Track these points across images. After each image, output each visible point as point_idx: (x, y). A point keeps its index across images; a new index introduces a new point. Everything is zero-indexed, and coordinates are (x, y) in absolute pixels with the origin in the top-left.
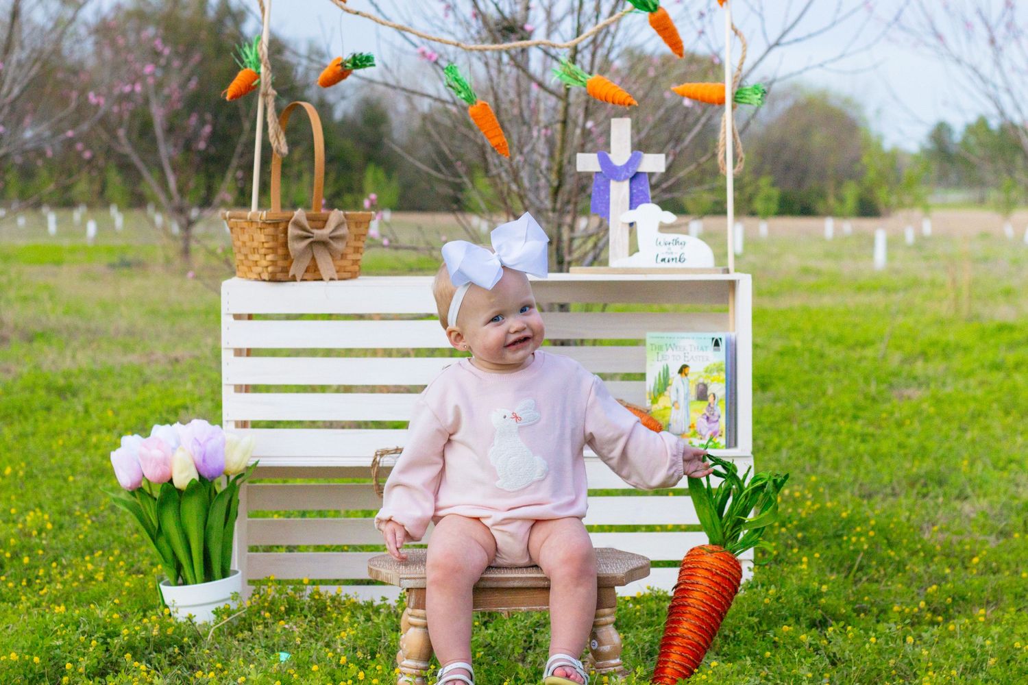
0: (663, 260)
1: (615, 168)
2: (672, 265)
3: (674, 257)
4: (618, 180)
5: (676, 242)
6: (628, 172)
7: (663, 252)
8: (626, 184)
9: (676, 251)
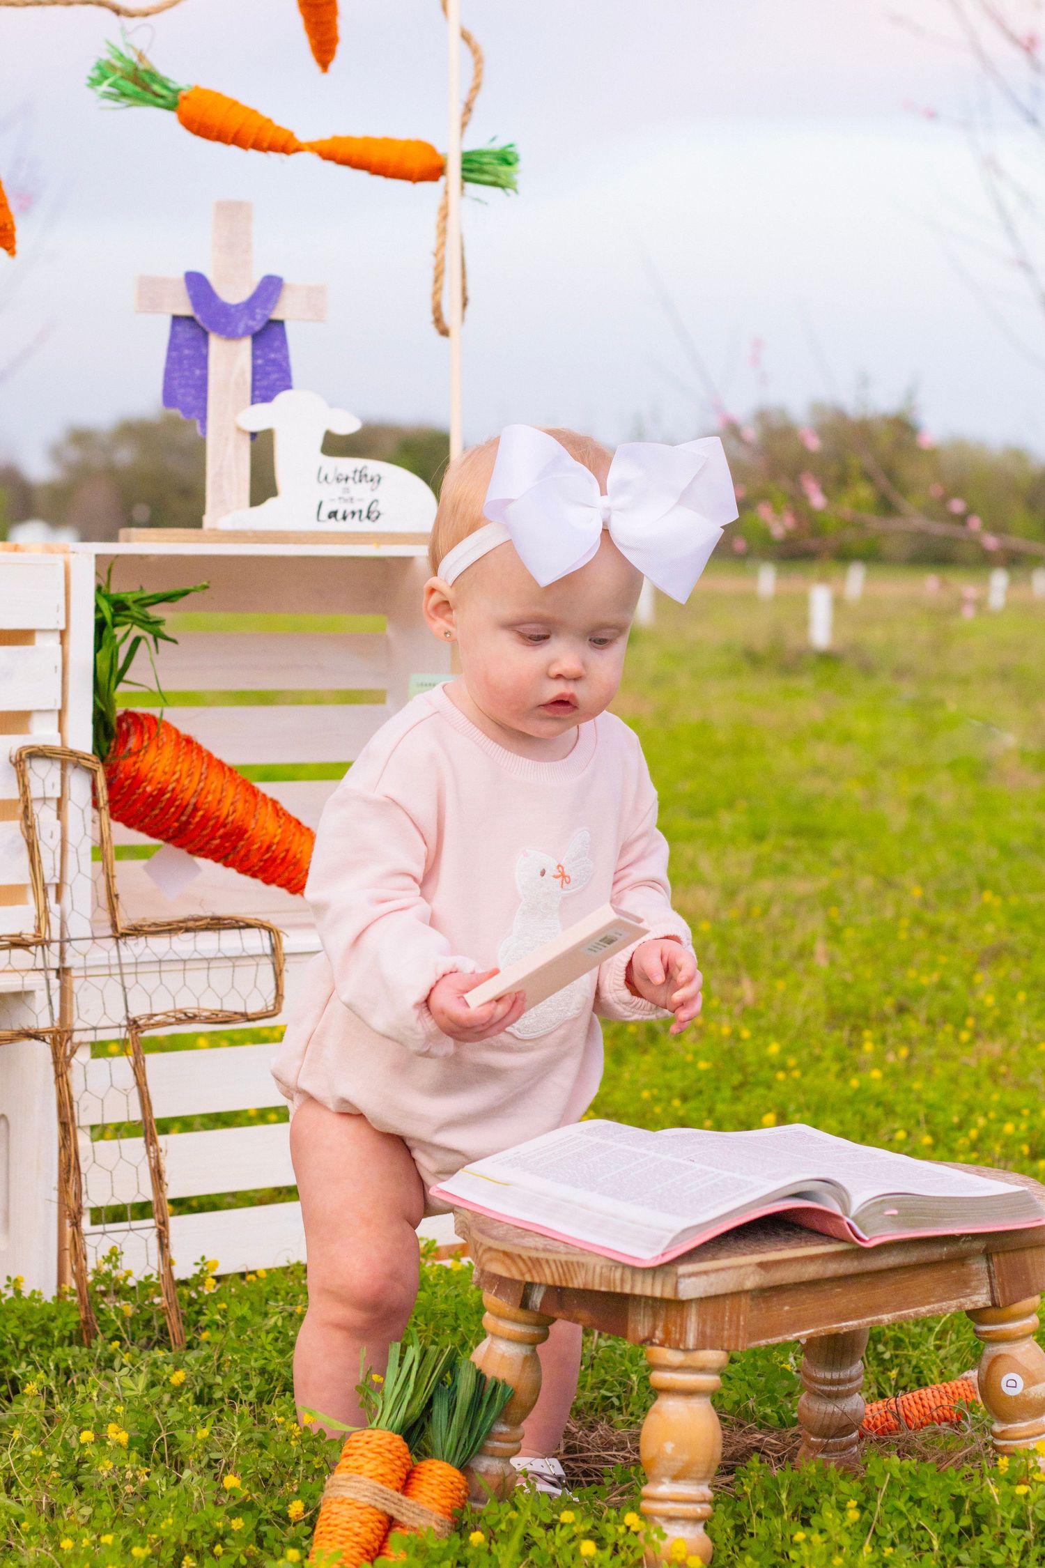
0: (333, 515)
1: (225, 309)
2: (352, 525)
3: (356, 507)
4: (231, 335)
5: (362, 476)
6: (253, 318)
7: (333, 497)
8: (246, 345)
9: (362, 495)
